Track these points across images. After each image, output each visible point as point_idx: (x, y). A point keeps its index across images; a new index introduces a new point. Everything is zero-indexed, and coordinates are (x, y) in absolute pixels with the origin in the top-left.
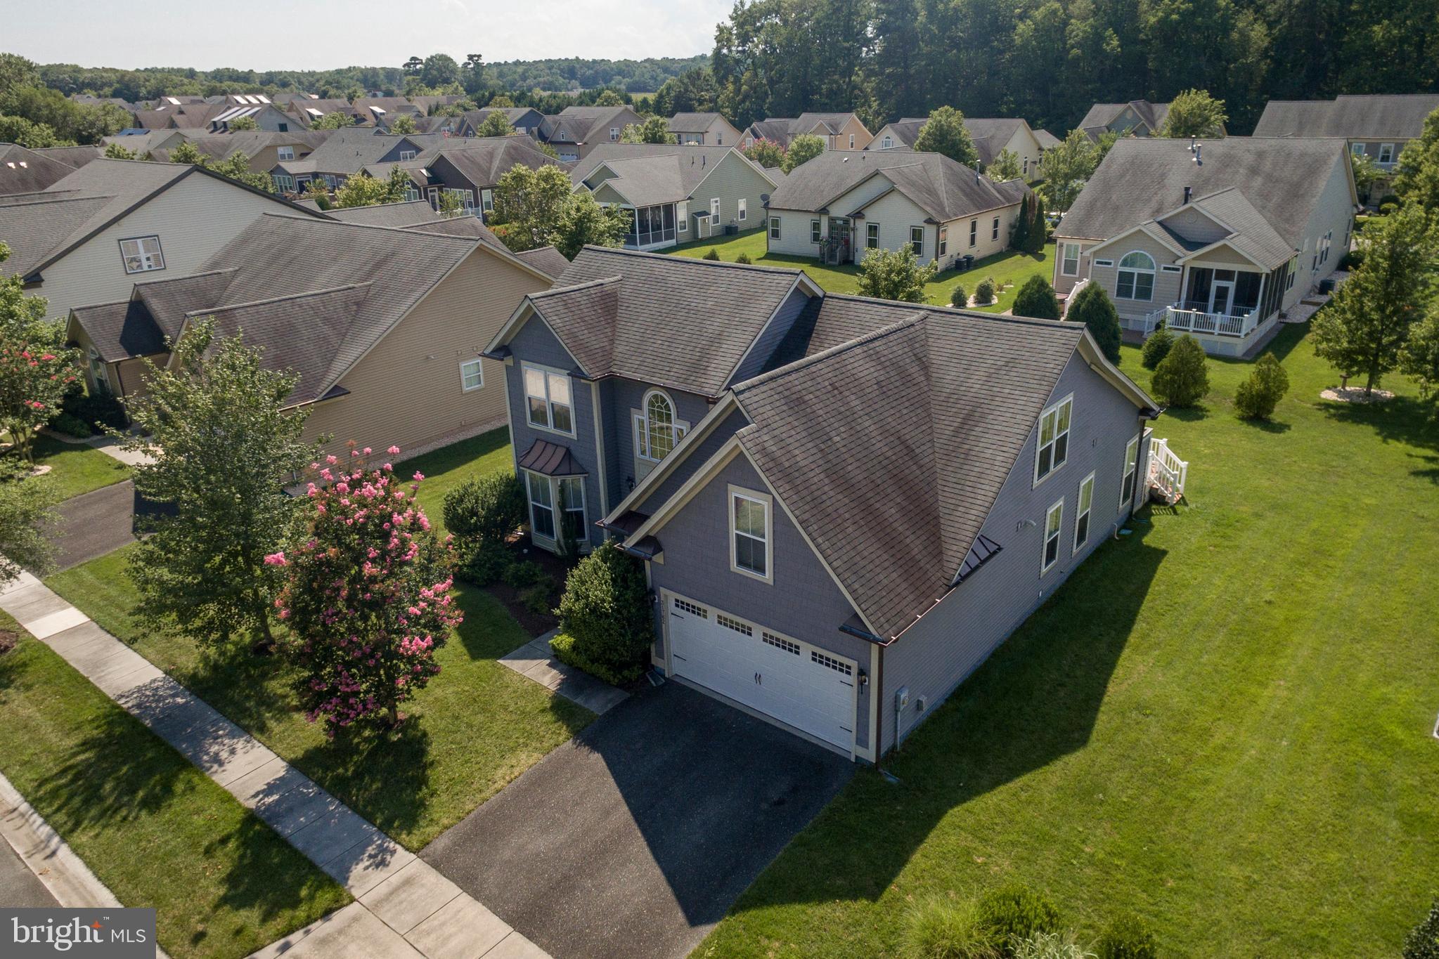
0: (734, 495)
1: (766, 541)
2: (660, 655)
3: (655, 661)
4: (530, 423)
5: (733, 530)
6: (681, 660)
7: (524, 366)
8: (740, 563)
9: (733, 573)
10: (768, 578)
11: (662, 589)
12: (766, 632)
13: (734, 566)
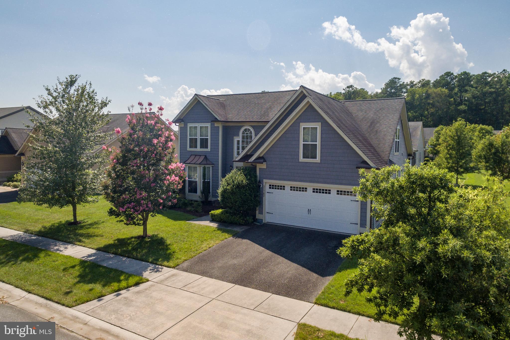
0: (303, 127)
1: (317, 143)
2: (261, 213)
3: (258, 216)
4: (189, 149)
5: (302, 143)
6: (270, 214)
7: (189, 125)
8: (304, 157)
9: (300, 162)
10: (318, 160)
11: (265, 181)
12: (314, 188)
13: (301, 159)
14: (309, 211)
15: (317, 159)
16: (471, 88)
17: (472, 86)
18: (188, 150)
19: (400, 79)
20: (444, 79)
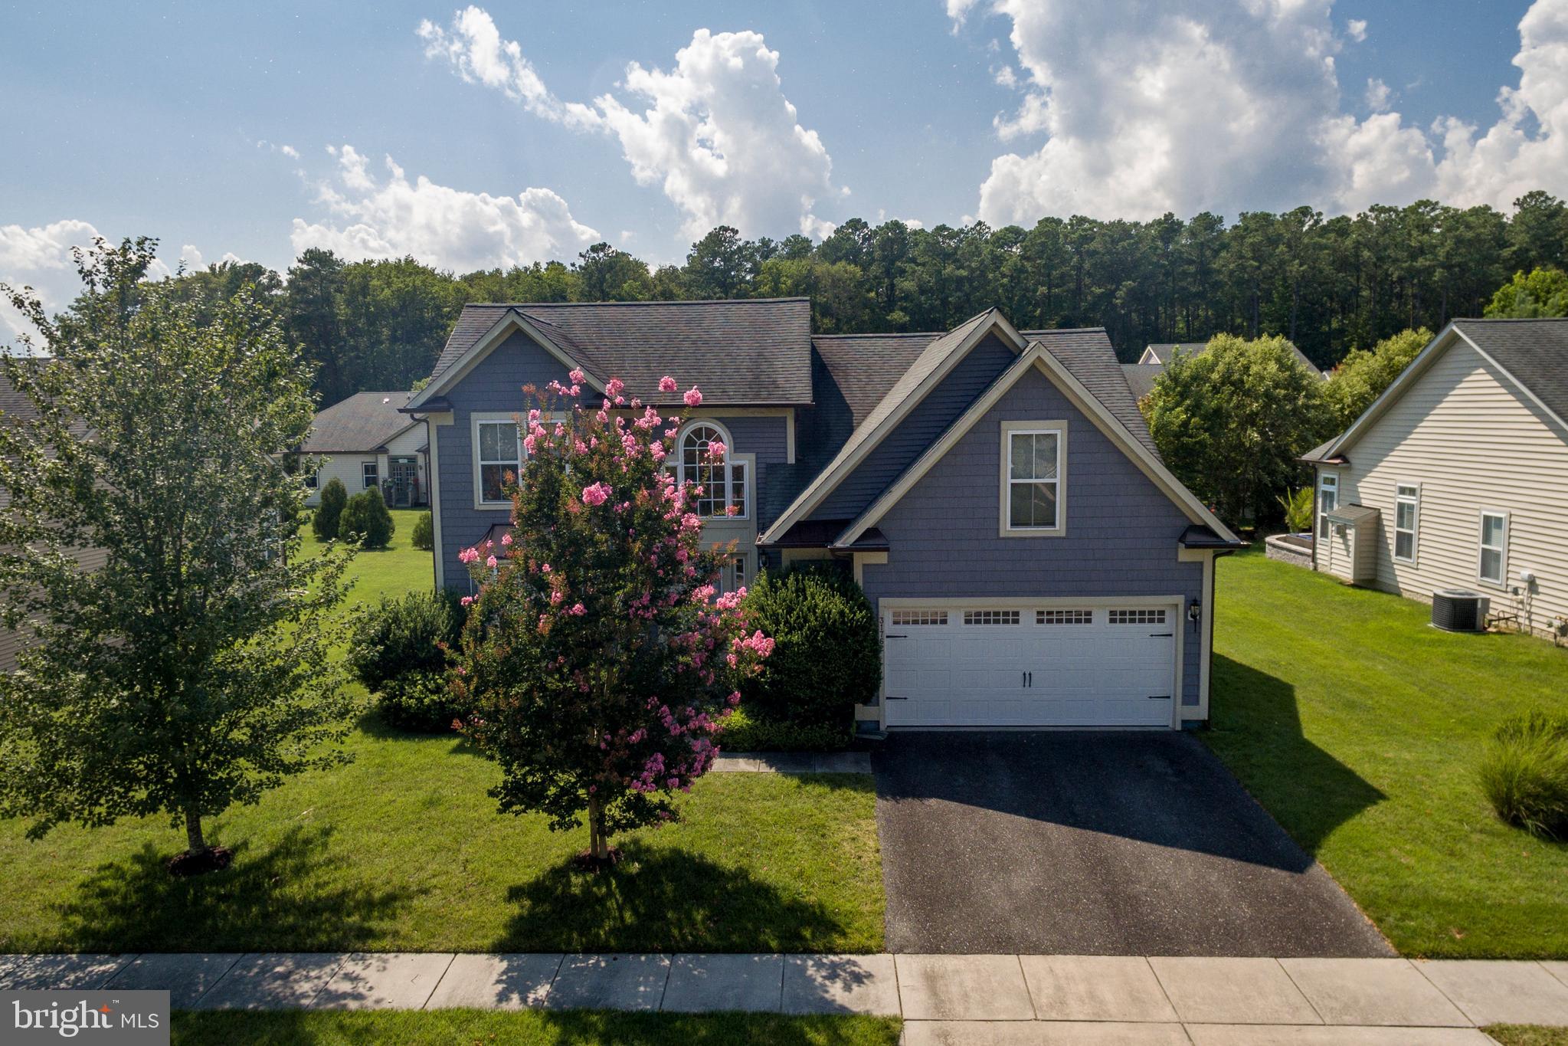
0: (1011, 433)
1: (1057, 480)
2: (874, 701)
3: (863, 713)
4: (480, 503)
5: (1007, 481)
6: (899, 701)
7: (478, 420)
8: (1015, 523)
9: (1004, 538)
10: (1060, 528)
11: (882, 601)
12: (1041, 610)
13: (1006, 528)
14: (1027, 678)
15: (1057, 527)
16: (913, 265)
17: (913, 260)
18: (477, 507)
19: (737, 232)
20: (849, 239)
